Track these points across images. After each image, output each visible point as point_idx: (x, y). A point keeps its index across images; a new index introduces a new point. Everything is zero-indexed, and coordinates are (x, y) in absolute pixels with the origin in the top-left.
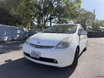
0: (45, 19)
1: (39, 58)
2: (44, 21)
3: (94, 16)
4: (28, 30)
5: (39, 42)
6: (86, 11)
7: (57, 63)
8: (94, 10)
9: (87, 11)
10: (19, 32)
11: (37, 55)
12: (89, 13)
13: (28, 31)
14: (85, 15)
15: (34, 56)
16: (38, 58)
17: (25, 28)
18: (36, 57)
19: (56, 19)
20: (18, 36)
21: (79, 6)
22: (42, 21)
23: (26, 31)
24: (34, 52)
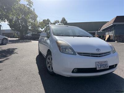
15: (102, 68)
16: (107, 68)
18: (105, 68)
24: (100, 63)
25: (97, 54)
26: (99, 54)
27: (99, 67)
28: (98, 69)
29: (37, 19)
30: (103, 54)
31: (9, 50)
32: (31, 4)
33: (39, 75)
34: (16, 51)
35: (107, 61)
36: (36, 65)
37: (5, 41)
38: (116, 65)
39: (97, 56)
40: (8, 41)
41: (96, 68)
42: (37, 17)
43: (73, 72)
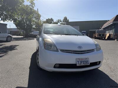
1: (89, 64)
5: (80, 47)
15: (82, 64)
16: (88, 64)
18: (86, 64)
24: (80, 59)
25: (79, 51)
26: (81, 51)
27: (80, 63)
28: (77, 65)
29: (40, 18)
30: (86, 51)
31: (11, 46)
32: (33, 5)
33: (29, 70)
34: (17, 47)
35: (88, 58)
36: (30, 60)
37: (9, 39)
38: (100, 62)
39: (79, 53)
40: (12, 38)
41: (76, 64)
42: (41, 16)
43: (55, 67)
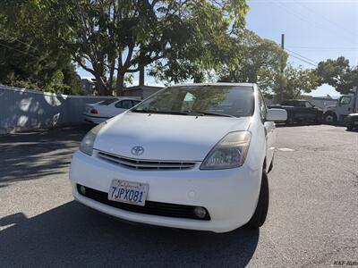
0: (123, 62)
1: (143, 204)
2: (116, 66)
3: (283, 57)
4: (60, 98)
5: (138, 149)
6: (259, 40)
7: (207, 217)
8: (283, 35)
9: (262, 38)
10: (25, 108)
11: (137, 194)
12: (267, 47)
13: (59, 103)
14: (255, 51)
15: (122, 199)
16: (139, 204)
17: (49, 94)
18: (133, 202)
19: (160, 64)
20: (23, 120)
21: (241, 22)
22: (112, 69)
23: (53, 102)
24: (123, 184)
25: (135, 162)
26: (141, 163)
27: (116, 193)
30: (157, 163)
35: (148, 185)
